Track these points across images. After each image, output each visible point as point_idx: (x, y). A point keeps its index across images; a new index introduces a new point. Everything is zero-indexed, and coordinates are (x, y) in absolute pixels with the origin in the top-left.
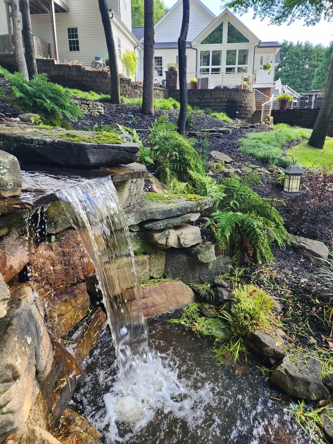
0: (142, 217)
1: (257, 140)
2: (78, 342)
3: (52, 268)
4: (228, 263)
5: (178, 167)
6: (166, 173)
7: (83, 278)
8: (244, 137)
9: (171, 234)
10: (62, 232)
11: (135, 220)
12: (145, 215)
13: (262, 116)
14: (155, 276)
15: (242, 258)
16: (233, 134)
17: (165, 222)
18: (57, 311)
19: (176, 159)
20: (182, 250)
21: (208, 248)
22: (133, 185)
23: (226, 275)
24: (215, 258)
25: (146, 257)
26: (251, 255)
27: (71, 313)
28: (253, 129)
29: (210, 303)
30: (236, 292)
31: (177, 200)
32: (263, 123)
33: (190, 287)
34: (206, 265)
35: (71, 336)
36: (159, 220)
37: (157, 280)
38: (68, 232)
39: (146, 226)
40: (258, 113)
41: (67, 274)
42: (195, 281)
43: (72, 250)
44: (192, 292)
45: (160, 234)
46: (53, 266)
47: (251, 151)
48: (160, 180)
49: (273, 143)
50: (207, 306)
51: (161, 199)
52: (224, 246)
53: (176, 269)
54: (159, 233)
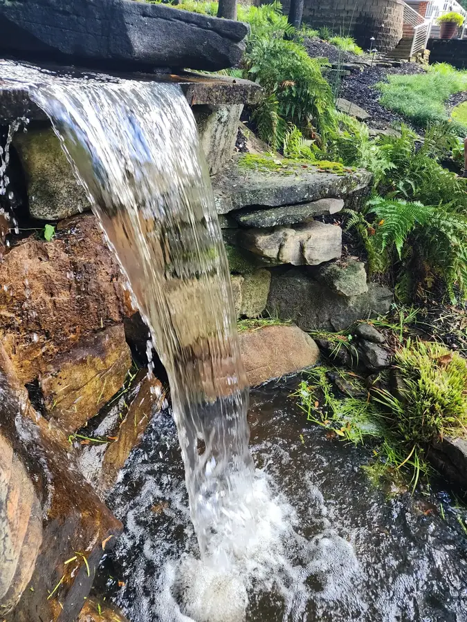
0: (236, 201)
1: (405, 87)
2: (109, 440)
3: (48, 298)
4: (385, 298)
5: (293, 113)
6: (271, 120)
7: (117, 318)
8: (384, 81)
9: (289, 238)
10: (70, 218)
11: (223, 203)
12: (242, 194)
13: (413, 48)
14: (249, 314)
15: (413, 290)
16: (365, 74)
17: (281, 213)
18: (63, 382)
19: (290, 96)
20: (304, 269)
21: (354, 269)
22: (220, 127)
23: (382, 320)
24: (366, 289)
25: (237, 281)
26: (429, 285)
27: (95, 384)
28: (396, 69)
29: (348, 369)
30: (404, 355)
31: (299, 171)
32: (413, 60)
33: (312, 336)
34: (344, 299)
35: (96, 427)
36: (268, 208)
37: (253, 322)
38: (83, 220)
39: (243, 219)
40: (406, 42)
41: (82, 309)
42: (321, 325)
43: (92, 260)
44: (315, 345)
45: (268, 237)
46: (52, 295)
47: (397, 105)
48: (257, 136)
49: (432, 94)
50: (342, 373)
51: (269, 167)
52: (381, 266)
53: (287, 302)
54: (265, 234)
